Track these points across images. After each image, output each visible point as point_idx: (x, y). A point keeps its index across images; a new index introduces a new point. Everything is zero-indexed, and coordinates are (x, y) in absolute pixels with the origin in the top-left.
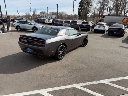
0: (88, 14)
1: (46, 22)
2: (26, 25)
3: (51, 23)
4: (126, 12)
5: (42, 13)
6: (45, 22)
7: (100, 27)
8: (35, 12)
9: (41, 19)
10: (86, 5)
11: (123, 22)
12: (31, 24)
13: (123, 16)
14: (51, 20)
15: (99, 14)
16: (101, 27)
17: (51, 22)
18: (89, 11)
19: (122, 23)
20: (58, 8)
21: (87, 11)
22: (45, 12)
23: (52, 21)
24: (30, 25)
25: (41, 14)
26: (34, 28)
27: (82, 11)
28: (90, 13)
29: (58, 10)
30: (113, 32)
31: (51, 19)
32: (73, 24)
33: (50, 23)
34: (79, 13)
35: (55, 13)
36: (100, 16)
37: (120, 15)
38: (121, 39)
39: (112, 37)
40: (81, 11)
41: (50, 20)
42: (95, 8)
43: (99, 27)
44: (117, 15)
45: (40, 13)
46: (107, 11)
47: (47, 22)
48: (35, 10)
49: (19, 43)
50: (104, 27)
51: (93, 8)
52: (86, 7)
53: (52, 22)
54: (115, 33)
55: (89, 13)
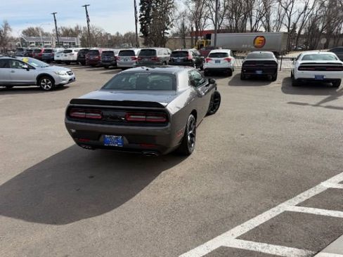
0: (167, 29)
1: (59, 59)
2: (13, 72)
3: (75, 59)
4: (254, 22)
5: (30, 33)
6: (56, 58)
7: (219, 62)
8: (8, 32)
9: (40, 50)
10: (157, 6)
11: (255, 46)
12: (30, 68)
13: (248, 31)
14: (73, 52)
15: (195, 29)
16: (221, 62)
17: (74, 55)
18: (169, 23)
19: (253, 47)
20: (87, 16)
21: (164, 22)
22: (37, 29)
23: (76, 53)
24: (28, 69)
25: (27, 35)
26: (42, 77)
27: (151, 23)
28: (172, 27)
29: (88, 21)
30: (254, 71)
31: (73, 49)
32: (146, 60)
33: (71, 59)
34: (143, 29)
35: (71, 30)
36: (197, 33)
37: (243, 30)
38: (276, 86)
39: (254, 83)
40: (149, 22)
41: (71, 51)
42: (183, 15)
43: (216, 62)
44: (236, 30)
45: (24, 32)
46: (212, 19)
47: (62, 58)
48: (6, 24)
49: (66, 123)
50: (229, 60)
51: (177, 13)
52: (160, 12)
53: (79, 56)
54: (259, 72)
55: (168, 27)
